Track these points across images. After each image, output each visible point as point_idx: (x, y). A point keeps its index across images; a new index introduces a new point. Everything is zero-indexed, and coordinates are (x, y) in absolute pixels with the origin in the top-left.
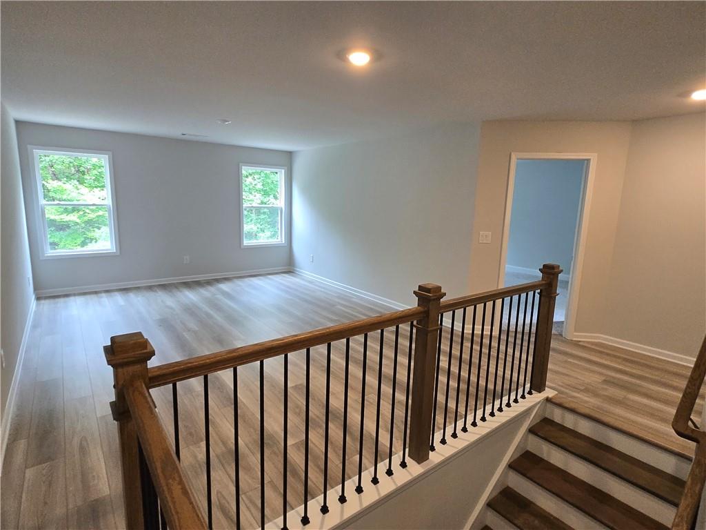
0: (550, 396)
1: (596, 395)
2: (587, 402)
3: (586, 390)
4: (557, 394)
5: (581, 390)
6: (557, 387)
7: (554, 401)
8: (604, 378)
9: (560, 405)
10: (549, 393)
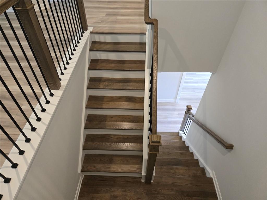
0: (91, 30)
1: (107, 22)
2: (105, 27)
3: (102, 22)
4: (93, 29)
5: (101, 23)
6: (92, 25)
7: (93, 32)
8: (105, 14)
9: (97, 33)
10: (90, 29)
